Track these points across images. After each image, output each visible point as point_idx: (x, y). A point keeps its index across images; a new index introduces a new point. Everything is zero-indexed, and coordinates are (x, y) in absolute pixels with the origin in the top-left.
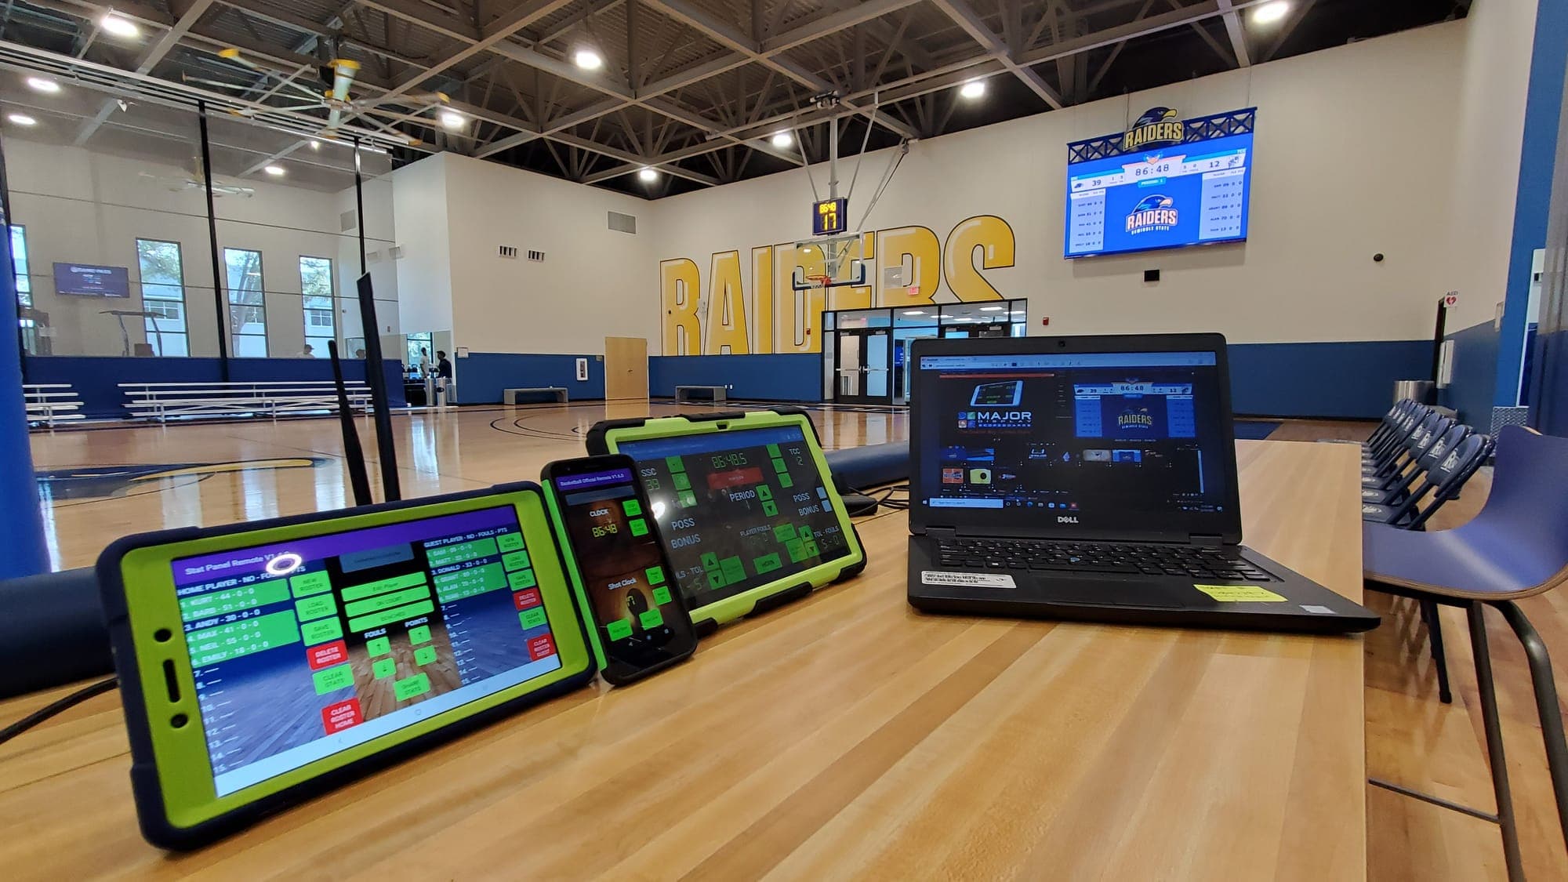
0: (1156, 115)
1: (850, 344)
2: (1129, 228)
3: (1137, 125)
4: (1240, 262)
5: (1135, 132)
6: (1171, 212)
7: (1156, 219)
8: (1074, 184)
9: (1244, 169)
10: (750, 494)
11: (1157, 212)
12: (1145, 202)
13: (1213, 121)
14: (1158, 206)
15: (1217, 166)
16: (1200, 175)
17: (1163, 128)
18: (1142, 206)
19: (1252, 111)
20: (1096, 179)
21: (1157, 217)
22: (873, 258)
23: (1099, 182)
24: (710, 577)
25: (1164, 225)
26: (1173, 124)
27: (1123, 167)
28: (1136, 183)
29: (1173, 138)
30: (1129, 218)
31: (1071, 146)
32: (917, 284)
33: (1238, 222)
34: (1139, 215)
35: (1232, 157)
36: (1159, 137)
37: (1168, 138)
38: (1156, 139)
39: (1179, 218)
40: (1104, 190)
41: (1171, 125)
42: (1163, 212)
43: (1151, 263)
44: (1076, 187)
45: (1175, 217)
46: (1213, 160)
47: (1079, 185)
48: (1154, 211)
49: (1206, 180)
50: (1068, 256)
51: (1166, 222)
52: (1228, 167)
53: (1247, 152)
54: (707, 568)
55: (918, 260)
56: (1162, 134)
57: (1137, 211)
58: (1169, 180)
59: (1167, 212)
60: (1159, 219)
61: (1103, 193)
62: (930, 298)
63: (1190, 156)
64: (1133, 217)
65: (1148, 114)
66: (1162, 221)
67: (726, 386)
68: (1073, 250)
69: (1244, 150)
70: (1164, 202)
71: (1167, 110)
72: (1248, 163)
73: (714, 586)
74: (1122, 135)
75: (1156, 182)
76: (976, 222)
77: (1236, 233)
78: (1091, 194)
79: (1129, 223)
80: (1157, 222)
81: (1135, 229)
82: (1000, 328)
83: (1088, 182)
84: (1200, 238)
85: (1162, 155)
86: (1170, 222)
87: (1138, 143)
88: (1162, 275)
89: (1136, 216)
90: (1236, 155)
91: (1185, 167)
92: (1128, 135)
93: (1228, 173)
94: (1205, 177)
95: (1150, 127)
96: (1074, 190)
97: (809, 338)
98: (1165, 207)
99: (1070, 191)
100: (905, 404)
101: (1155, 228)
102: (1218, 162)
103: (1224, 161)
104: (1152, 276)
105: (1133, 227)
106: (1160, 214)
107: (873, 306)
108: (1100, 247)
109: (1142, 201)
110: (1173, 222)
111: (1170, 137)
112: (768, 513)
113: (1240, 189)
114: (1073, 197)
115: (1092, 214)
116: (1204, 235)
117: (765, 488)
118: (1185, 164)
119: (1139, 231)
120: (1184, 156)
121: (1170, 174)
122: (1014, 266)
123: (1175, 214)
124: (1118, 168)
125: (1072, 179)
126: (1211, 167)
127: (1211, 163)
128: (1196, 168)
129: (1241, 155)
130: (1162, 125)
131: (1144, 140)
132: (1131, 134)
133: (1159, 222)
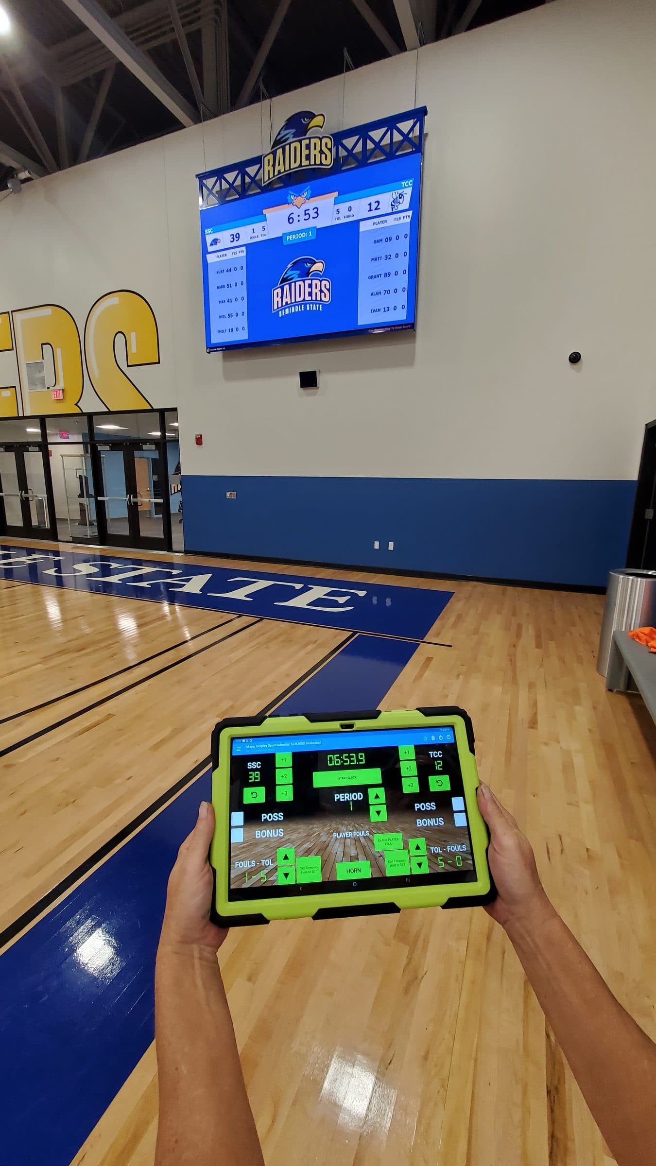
0: (299, 125)
2: (275, 307)
3: (277, 143)
4: (410, 361)
5: (274, 153)
6: (323, 283)
7: (307, 294)
8: (209, 239)
9: (411, 213)
11: (307, 283)
12: (292, 268)
13: (371, 134)
14: (308, 274)
15: (377, 208)
16: (357, 222)
17: (308, 147)
18: (289, 273)
19: (420, 114)
20: (234, 231)
21: (308, 290)
23: (238, 236)
25: (316, 302)
26: (321, 139)
27: (265, 211)
28: (280, 239)
29: (321, 164)
30: (275, 292)
31: (202, 178)
32: (61, 385)
33: (402, 298)
34: (287, 288)
35: (394, 194)
36: (305, 162)
37: (315, 164)
38: (300, 166)
39: (333, 292)
40: (244, 248)
41: (317, 141)
42: (314, 282)
43: (307, 361)
44: (211, 245)
45: (329, 290)
46: (372, 200)
47: (215, 242)
48: (304, 281)
49: (364, 233)
50: (211, 348)
51: (319, 299)
52: (391, 210)
53: (413, 185)
55: (58, 352)
56: (308, 157)
57: (284, 280)
58: (320, 232)
59: (318, 283)
60: (310, 294)
61: (243, 253)
62: (76, 405)
63: (346, 192)
64: (279, 290)
65: (290, 123)
66: (314, 298)
68: (216, 338)
69: (410, 182)
70: (314, 268)
71: (312, 116)
72: (416, 203)
74: (258, 160)
75: (303, 235)
76: (115, 300)
77: (401, 315)
78: (230, 255)
79: (276, 299)
80: (308, 298)
81: (283, 308)
82: (153, 447)
83: (225, 237)
84: (360, 323)
85: (310, 192)
86: (323, 299)
87: (279, 172)
88: (320, 380)
89: (282, 288)
90: (400, 191)
91: (338, 211)
92: (266, 159)
93: (391, 221)
94: (364, 227)
95: (293, 146)
96: (210, 249)
98: (317, 275)
99: (205, 252)
100: (71, 539)
101: (305, 308)
102: (378, 203)
103: (385, 200)
104: (309, 380)
105: (280, 305)
106: (310, 286)
108: (243, 336)
109: (289, 266)
110: (326, 300)
111: (318, 162)
113: (405, 245)
114: (210, 259)
115: (233, 285)
116: (364, 319)
118: (338, 206)
119: (287, 312)
120: (336, 194)
121: (324, 222)
122: (159, 363)
123: (328, 287)
124: (257, 214)
125: (206, 230)
126: (371, 210)
127: (370, 204)
128: (351, 213)
129: (406, 190)
130: (307, 141)
131: (287, 168)
132: (271, 157)
133: (310, 298)
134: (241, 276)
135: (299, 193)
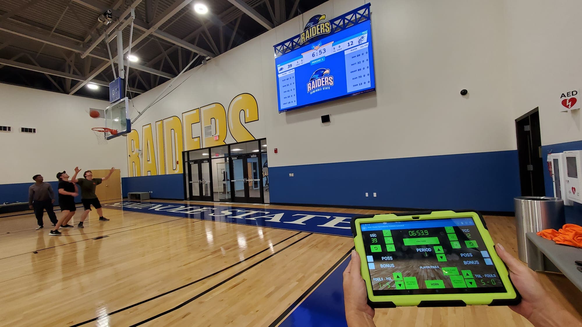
0: (315, 20)
1: (195, 168)
2: (309, 91)
3: (306, 28)
4: (375, 105)
5: (305, 32)
6: (330, 78)
7: (322, 83)
8: (279, 68)
9: (368, 43)
11: (322, 79)
12: (315, 74)
13: (346, 17)
14: (323, 75)
15: (351, 45)
16: (343, 51)
17: (319, 27)
18: (314, 76)
19: (368, 6)
20: (289, 64)
21: (323, 82)
22: (200, 122)
23: (291, 65)
25: (327, 86)
26: (325, 23)
27: (302, 54)
28: (309, 63)
29: (325, 32)
30: (308, 84)
31: (275, 47)
32: (218, 134)
33: (368, 78)
34: (313, 82)
35: (360, 38)
36: (318, 33)
37: (323, 33)
38: (316, 34)
39: (334, 80)
40: (294, 70)
41: (323, 24)
42: (326, 78)
43: (324, 111)
44: (280, 70)
45: (332, 80)
46: (349, 41)
47: (281, 69)
48: (321, 78)
49: (347, 55)
50: (281, 111)
51: (328, 84)
52: (358, 44)
53: (368, 33)
55: (217, 121)
56: (319, 31)
57: (312, 79)
58: (327, 58)
59: (327, 78)
60: (324, 83)
61: (293, 71)
62: (224, 141)
63: (337, 41)
64: (310, 84)
65: (311, 20)
66: (326, 84)
67: (150, 192)
68: (283, 107)
69: (366, 32)
70: (325, 72)
71: (320, 16)
72: (370, 39)
74: (298, 36)
75: (319, 60)
76: (240, 98)
77: (368, 86)
78: (288, 73)
79: (309, 87)
80: (323, 85)
81: (312, 90)
82: (256, 156)
83: (285, 67)
84: (348, 92)
85: (321, 43)
86: (330, 84)
87: (308, 38)
88: (331, 118)
89: (311, 83)
90: (362, 36)
91: (334, 48)
92: (302, 35)
93: (359, 48)
94: (346, 53)
95: (313, 28)
96: (279, 72)
97: (178, 166)
98: (327, 75)
99: (277, 73)
100: (219, 200)
101: (322, 89)
102: (352, 42)
103: (355, 40)
104: (326, 119)
105: (311, 90)
106: (324, 80)
107: (201, 148)
108: (295, 104)
109: (314, 73)
110: (332, 84)
111: (324, 32)
113: (367, 56)
114: (280, 76)
115: (290, 85)
116: (350, 89)
118: (334, 47)
119: (314, 92)
120: (333, 42)
121: (327, 54)
122: (258, 120)
123: (332, 79)
124: (299, 56)
125: (278, 66)
126: (349, 45)
127: (349, 43)
128: (340, 48)
129: (364, 35)
130: (319, 25)
131: (311, 36)
132: (304, 34)
133: (324, 85)
134: (294, 80)
135: (316, 45)
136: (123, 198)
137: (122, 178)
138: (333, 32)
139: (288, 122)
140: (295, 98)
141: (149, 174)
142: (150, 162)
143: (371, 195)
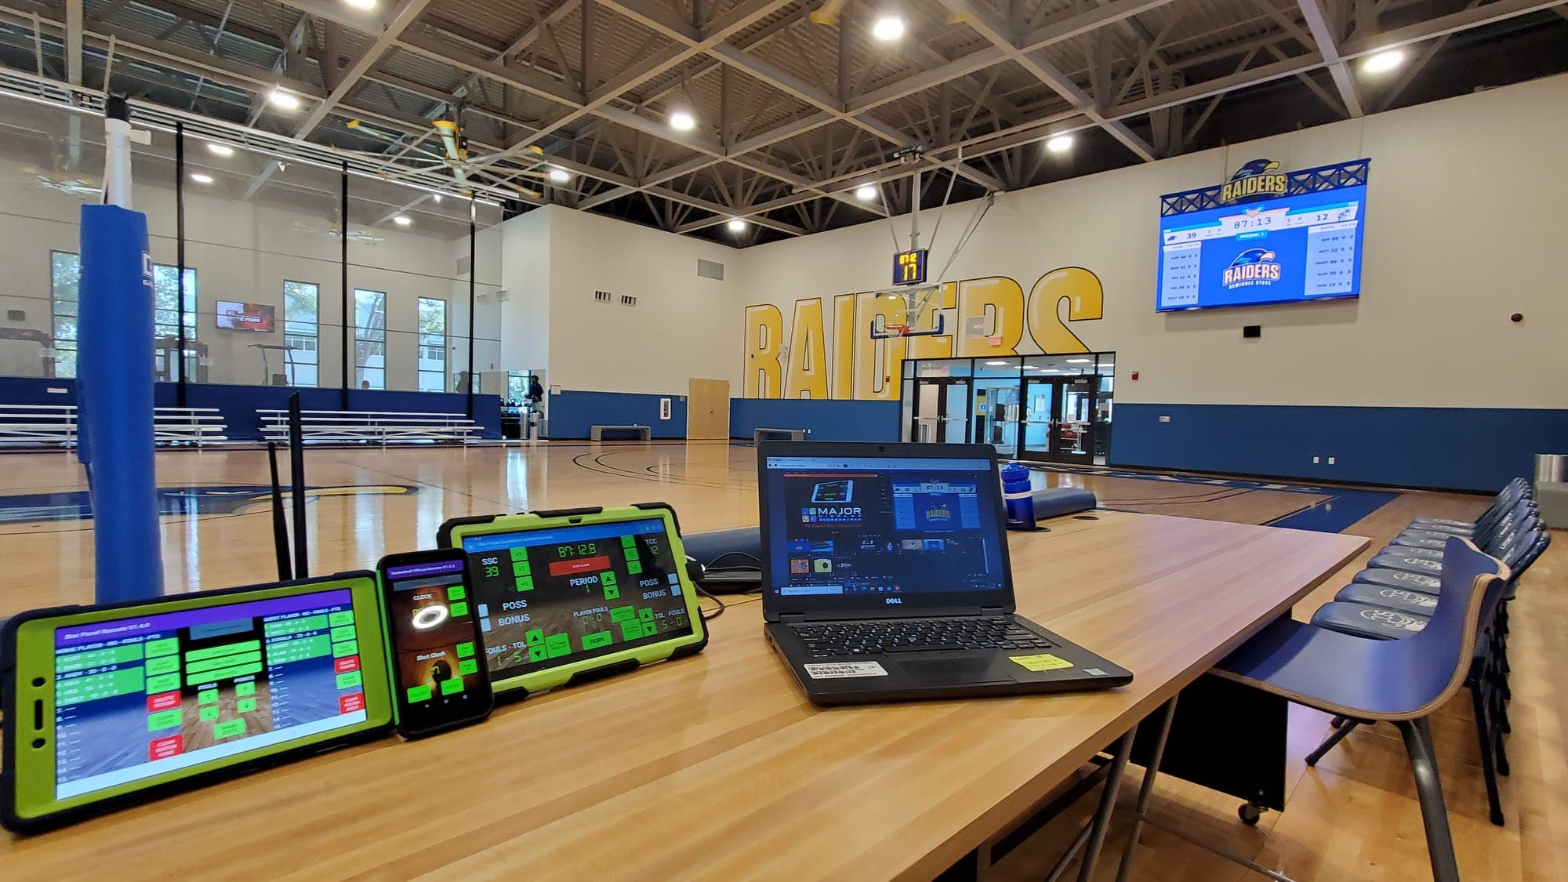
0: (1256, 167)
1: (929, 393)
2: (1226, 282)
3: (1235, 178)
4: (1353, 319)
5: (1233, 184)
6: (1273, 266)
7: (1257, 274)
8: (1167, 234)
9: (1356, 222)
10: (594, 579)
11: (1258, 266)
12: (1246, 255)
13: (1320, 173)
14: (1259, 260)
15: (1324, 219)
16: (1306, 228)
17: (1264, 181)
18: (1242, 259)
19: (1365, 162)
20: (1191, 232)
21: (1258, 271)
22: (955, 309)
23: (1195, 235)
24: (532, 652)
25: (1265, 279)
26: (1275, 176)
27: (1220, 219)
28: (1235, 237)
29: (1275, 191)
30: (1227, 272)
31: (1164, 198)
32: (999, 334)
33: (1350, 277)
34: (1238, 269)
35: (1342, 210)
36: (1260, 190)
37: (1270, 191)
38: (1256, 192)
39: (1282, 272)
40: (1200, 243)
41: (1273, 178)
42: (1264, 266)
43: (1252, 318)
44: (1169, 240)
45: (1278, 271)
46: (1322, 213)
47: (1172, 238)
48: (1255, 265)
49: (1311, 234)
50: (1161, 310)
51: (1268, 277)
52: (1337, 220)
53: (1359, 205)
54: (530, 643)
55: (1001, 311)
56: (1263, 187)
57: (1236, 264)
58: (1272, 233)
59: (1268, 266)
60: (1260, 274)
61: (1199, 246)
62: (1013, 349)
63: (1294, 209)
64: (1231, 271)
65: (1247, 166)
66: (1263, 276)
67: (804, 431)
68: (1165, 303)
69: (1356, 203)
70: (1264, 256)
71: (1268, 162)
72: (1360, 216)
73: (534, 659)
74: (1219, 188)
75: (1256, 235)
76: (1063, 274)
77: (1347, 289)
78: (1185, 247)
79: (1227, 277)
80: (1257, 276)
81: (1233, 283)
82: (1086, 381)
83: (1182, 235)
84: (1306, 294)
85: (1263, 208)
86: (1272, 277)
87: (1237, 196)
88: (1263, 332)
89: (1234, 270)
90: (1347, 208)
91: (1289, 220)
92: (1225, 188)
93: (1338, 227)
94: (1311, 231)
95: (1250, 180)
96: (1166, 242)
97: (888, 385)
98: (1266, 261)
99: (1162, 244)
101: (1255, 282)
102: (1326, 215)
103: (1333, 213)
104: (1252, 332)
105: (1230, 281)
106: (1260, 268)
107: (954, 356)
108: (1194, 301)
109: (1242, 255)
110: (1276, 276)
111: (1272, 189)
112: (608, 596)
113: (1352, 242)
114: (1166, 249)
115: (1187, 267)
116: (1310, 290)
117: (611, 575)
118: (1288, 217)
119: (1237, 285)
120: (1288, 209)
121: (1272, 227)
122: (1101, 318)
123: (1277, 269)
124: (1215, 221)
125: (1165, 231)
126: (1319, 219)
127: (1319, 216)
128: (1301, 221)
129: (1352, 208)
130: (1263, 177)
131: (1244, 193)
132: (1230, 186)
133: (1259, 276)
134: (1197, 261)
135: (1253, 208)
136: (730, 438)
137: (731, 399)
138: (1288, 195)
139: (1169, 329)
140: (1196, 292)
141: (805, 396)
142: (812, 373)
143: (1323, 461)
